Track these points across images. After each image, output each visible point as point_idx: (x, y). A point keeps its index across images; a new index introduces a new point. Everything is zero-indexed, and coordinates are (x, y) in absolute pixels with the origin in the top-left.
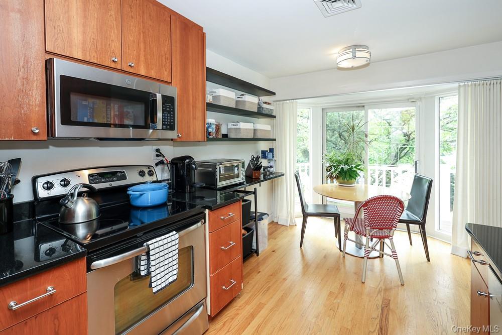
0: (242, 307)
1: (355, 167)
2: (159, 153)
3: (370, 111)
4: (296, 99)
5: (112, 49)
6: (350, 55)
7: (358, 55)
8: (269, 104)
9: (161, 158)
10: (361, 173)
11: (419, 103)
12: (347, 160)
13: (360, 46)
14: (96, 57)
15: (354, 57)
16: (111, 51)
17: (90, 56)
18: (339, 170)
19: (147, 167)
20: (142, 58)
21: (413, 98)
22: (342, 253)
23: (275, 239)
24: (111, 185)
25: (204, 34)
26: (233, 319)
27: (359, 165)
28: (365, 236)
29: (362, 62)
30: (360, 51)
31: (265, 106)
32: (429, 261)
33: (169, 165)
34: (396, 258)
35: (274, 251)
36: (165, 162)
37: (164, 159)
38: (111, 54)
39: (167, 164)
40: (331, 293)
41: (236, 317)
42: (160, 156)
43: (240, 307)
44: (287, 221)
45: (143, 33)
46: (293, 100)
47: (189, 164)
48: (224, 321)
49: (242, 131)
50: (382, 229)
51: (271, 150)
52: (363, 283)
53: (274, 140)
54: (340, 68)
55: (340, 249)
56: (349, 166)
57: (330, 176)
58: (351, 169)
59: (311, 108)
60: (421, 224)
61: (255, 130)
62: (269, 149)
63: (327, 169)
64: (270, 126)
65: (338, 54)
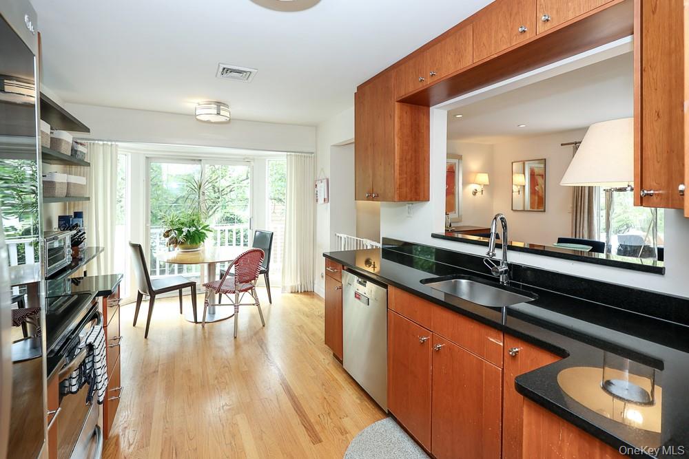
1: (202, 228)
4: (116, 141)
6: (214, 111)
7: (222, 113)
8: (81, 144)
10: (210, 235)
11: (252, 164)
12: (193, 221)
13: (224, 104)
15: (218, 114)
18: (184, 234)
21: (249, 159)
22: (200, 325)
27: (207, 226)
28: (234, 293)
29: (223, 119)
30: (223, 110)
31: (78, 148)
32: (271, 303)
34: (258, 305)
49: (55, 186)
50: (248, 282)
51: (78, 215)
52: (235, 338)
53: (88, 199)
54: (198, 120)
55: (196, 322)
56: (196, 227)
57: (175, 242)
58: (197, 230)
59: (130, 154)
60: (266, 273)
61: (68, 184)
62: (75, 213)
63: (166, 235)
64: (85, 179)
65: (198, 105)
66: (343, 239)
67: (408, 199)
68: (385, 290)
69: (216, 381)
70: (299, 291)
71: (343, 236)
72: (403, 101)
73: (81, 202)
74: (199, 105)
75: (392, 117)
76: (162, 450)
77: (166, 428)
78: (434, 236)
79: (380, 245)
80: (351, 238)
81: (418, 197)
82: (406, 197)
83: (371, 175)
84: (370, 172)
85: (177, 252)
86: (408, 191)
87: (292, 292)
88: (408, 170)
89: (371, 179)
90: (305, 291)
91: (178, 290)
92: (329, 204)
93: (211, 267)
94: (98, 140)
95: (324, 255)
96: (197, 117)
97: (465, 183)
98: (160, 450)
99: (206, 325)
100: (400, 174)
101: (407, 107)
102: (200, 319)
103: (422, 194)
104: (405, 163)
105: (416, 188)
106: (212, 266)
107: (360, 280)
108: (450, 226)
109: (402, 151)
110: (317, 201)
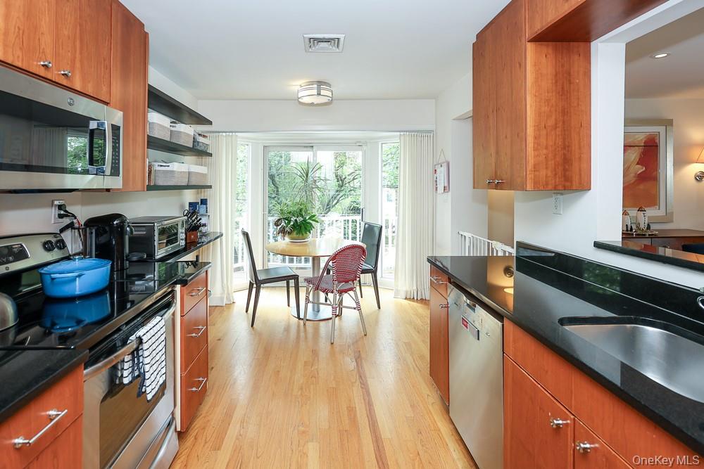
0: (210, 412)
1: (309, 218)
2: (63, 213)
3: (319, 153)
4: (235, 132)
5: (42, 47)
6: (315, 92)
7: (323, 92)
8: (204, 136)
9: (67, 221)
10: (317, 226)
11: (365, 148)
12: (301, 210)
13: (325, 83)
14: (21, 57)
15: (319, 94)
16: (41, 51)
17: (13, 55)
18: (292, 223)
19: (52, 236)
20: (78, 65)
21: (360, 142)
22: (302, 322)
23: (214, 325)
24: (7, 268)
25: (146, 35)
26: (204, 428)
27: (314, 216)
28: (332, 292)
29: (324, 100)
30: (324, 89)
31: (201, 139)
32: (379, 308)
33: (81, 230)
34: (359, 310)
35: (219, 340)
36: (76, 225)
37: (75, 221)
38: (41, 55)
39: (79, 229)
40: (305, 362)
41: (209, 424)
42: (67, 216)
43: (207, 413)
44: (222, 299)
45: (80, 25)
46: (232, 132)
47: (121, 226)
48: (194, 434)
49: (176, 175)
50: (348, 282)
51: (204, 202)
52: (332, 344)
53: (210, 187)
54: (300, 103)
55: (299, 317)
56: (303, 217)
57: (283, 231)
58: (305, 220)
59: (250, 144)
60: (374, 272)
61: (189, 173)
62: (201, 200)
63: (277, 224)
64: (206, 168)
65: (300, 88)
66: (467, 238)
67: (550, 187)
68: (500, 324)
69: (299, 393)
70: (415, 299)
71: (468, 235)
72: (539, 39)
73: (203, 190)
74: (301, 86)
75: (522, 65)
76: (230, 460)
77: (240, 435)
78: (598, 245)
79: (514, 252)
80: (477, 239)
81: (568, 184)
82: (547, 184)
83: (494, 155)
84: (492, 149)
85: (284, 242)
86: (549, 174)
87: (406, 299)
88: (551, 143)
89: (493, 160)
90: (422, 299)
91: (285, 282)
92: (450, 193)
93: (316, 262)
94: (223, 132)
95: (429, 260)
96: (300, 100)
97: (680, 162)
98: (228, 460)
99: (308, 323)
100: (535, 149)
101: (547, 49)
102: (302, 316)
103: (576, 179)
104: (544, 132)
105: (565, 170)
106: (316, 259)
107: (468, 301)
108: (649, 227)
109: (539, 114)
110: (436, 190)
